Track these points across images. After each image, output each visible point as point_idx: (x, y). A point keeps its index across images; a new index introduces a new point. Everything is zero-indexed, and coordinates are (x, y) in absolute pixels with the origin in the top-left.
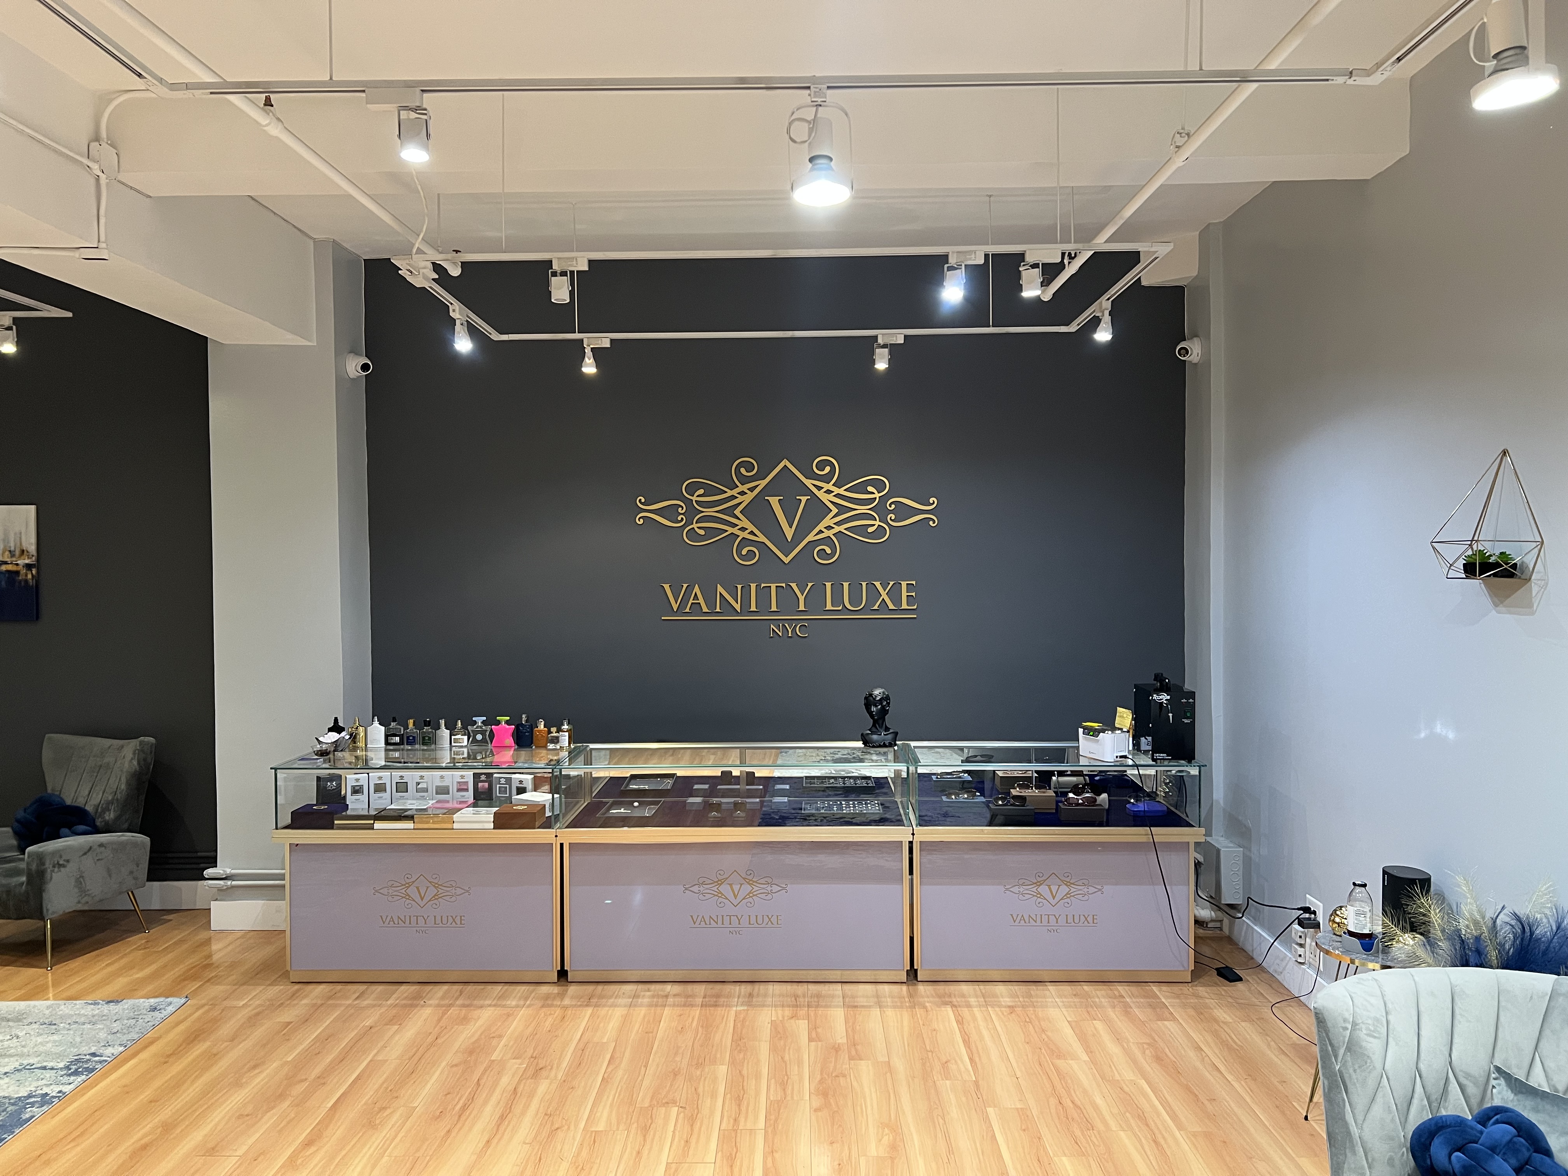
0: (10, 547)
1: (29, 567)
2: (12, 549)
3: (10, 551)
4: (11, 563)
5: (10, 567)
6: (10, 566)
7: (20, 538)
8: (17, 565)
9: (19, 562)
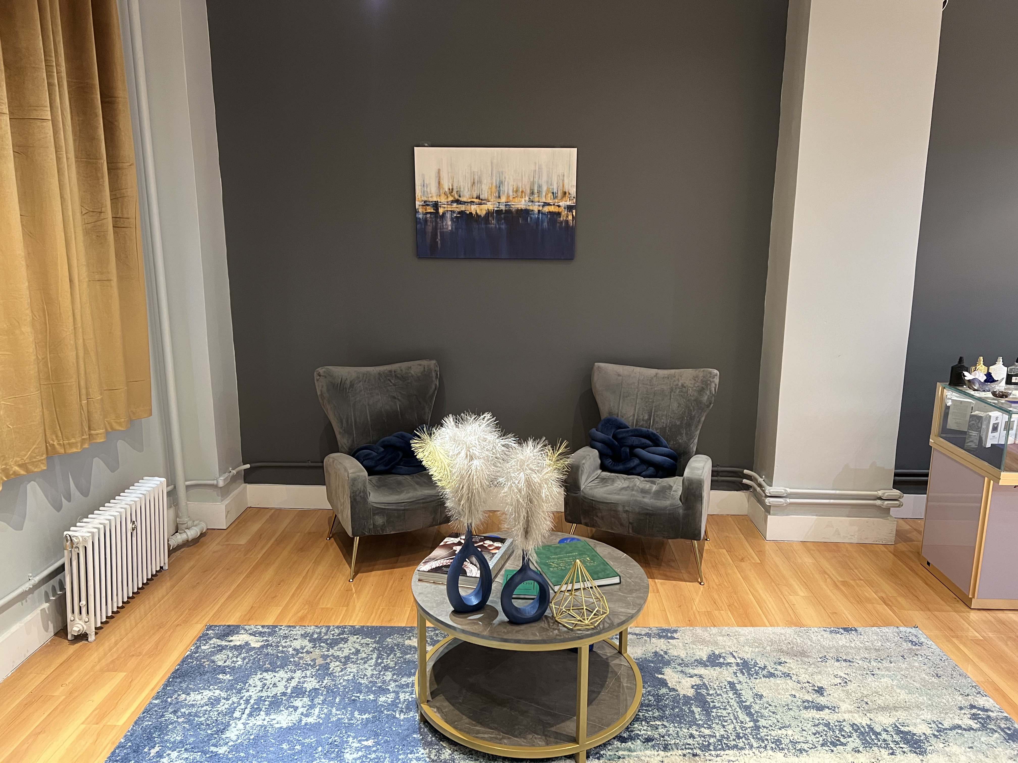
0: (553, 189)
1: (570, 208)
2: (555, 191)
3: (553, 193)
4: (554, 205)
5: (552, 209)
6: (553, 207)
7: (563, 180)
8: (559, 206)
9: (560, 204)
